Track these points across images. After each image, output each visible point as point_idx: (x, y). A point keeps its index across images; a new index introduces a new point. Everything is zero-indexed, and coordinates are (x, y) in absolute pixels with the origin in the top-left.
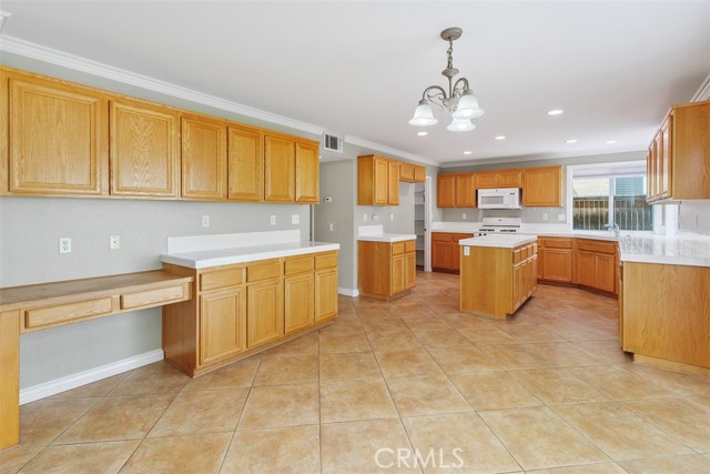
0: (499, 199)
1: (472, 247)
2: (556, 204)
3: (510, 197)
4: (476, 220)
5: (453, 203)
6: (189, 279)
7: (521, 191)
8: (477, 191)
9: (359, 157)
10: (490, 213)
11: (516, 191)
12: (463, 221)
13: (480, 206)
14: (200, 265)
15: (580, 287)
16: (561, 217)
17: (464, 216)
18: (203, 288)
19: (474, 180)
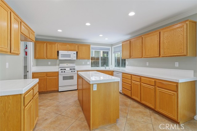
2: (89, 57)
4: (55, 65)
5: (45, 57)
7: (77, 52)
8: (58, 52)
10: (63, 61)
13: (60, 58)
16: (88, 63)
17: (49, 63)
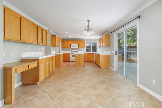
0: (75, 46)
1: (77, 55)
2: (84, 47)
3: (76, 46)
4: (69, 50)
5: (65, 47)
6: (37, 62)
8: (70, 45)
9: (52, 36)
10: (72, 49)
11: (78, 45)
12: (67, 51)
13: (71, 47)
14: (40, 58)
15: (88, 61)
16: (85, 50)
17: (67, 50)
18: (41, 63)
19: (70, 42)
